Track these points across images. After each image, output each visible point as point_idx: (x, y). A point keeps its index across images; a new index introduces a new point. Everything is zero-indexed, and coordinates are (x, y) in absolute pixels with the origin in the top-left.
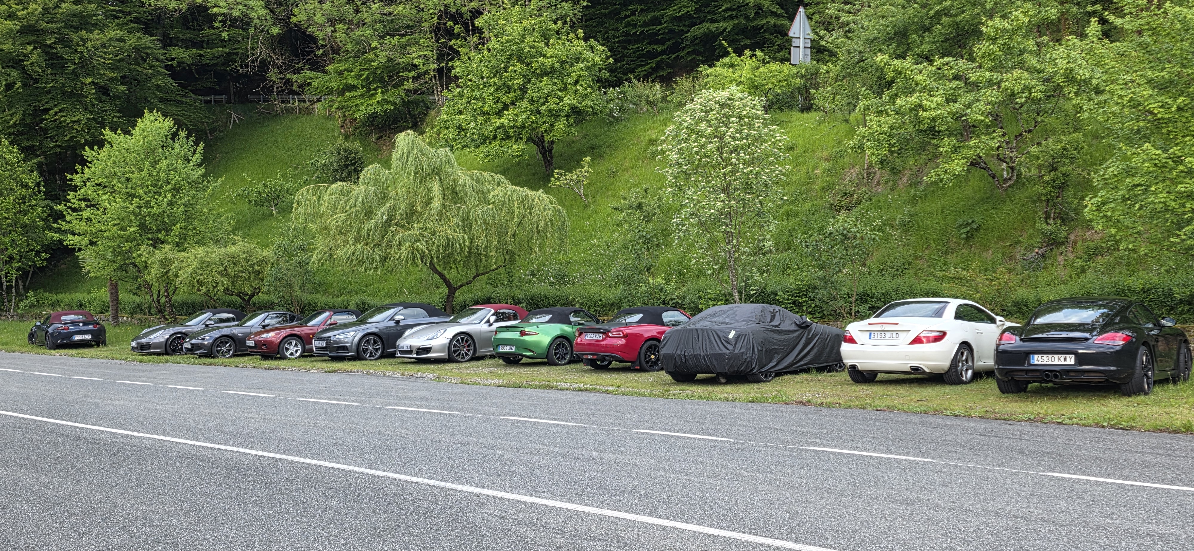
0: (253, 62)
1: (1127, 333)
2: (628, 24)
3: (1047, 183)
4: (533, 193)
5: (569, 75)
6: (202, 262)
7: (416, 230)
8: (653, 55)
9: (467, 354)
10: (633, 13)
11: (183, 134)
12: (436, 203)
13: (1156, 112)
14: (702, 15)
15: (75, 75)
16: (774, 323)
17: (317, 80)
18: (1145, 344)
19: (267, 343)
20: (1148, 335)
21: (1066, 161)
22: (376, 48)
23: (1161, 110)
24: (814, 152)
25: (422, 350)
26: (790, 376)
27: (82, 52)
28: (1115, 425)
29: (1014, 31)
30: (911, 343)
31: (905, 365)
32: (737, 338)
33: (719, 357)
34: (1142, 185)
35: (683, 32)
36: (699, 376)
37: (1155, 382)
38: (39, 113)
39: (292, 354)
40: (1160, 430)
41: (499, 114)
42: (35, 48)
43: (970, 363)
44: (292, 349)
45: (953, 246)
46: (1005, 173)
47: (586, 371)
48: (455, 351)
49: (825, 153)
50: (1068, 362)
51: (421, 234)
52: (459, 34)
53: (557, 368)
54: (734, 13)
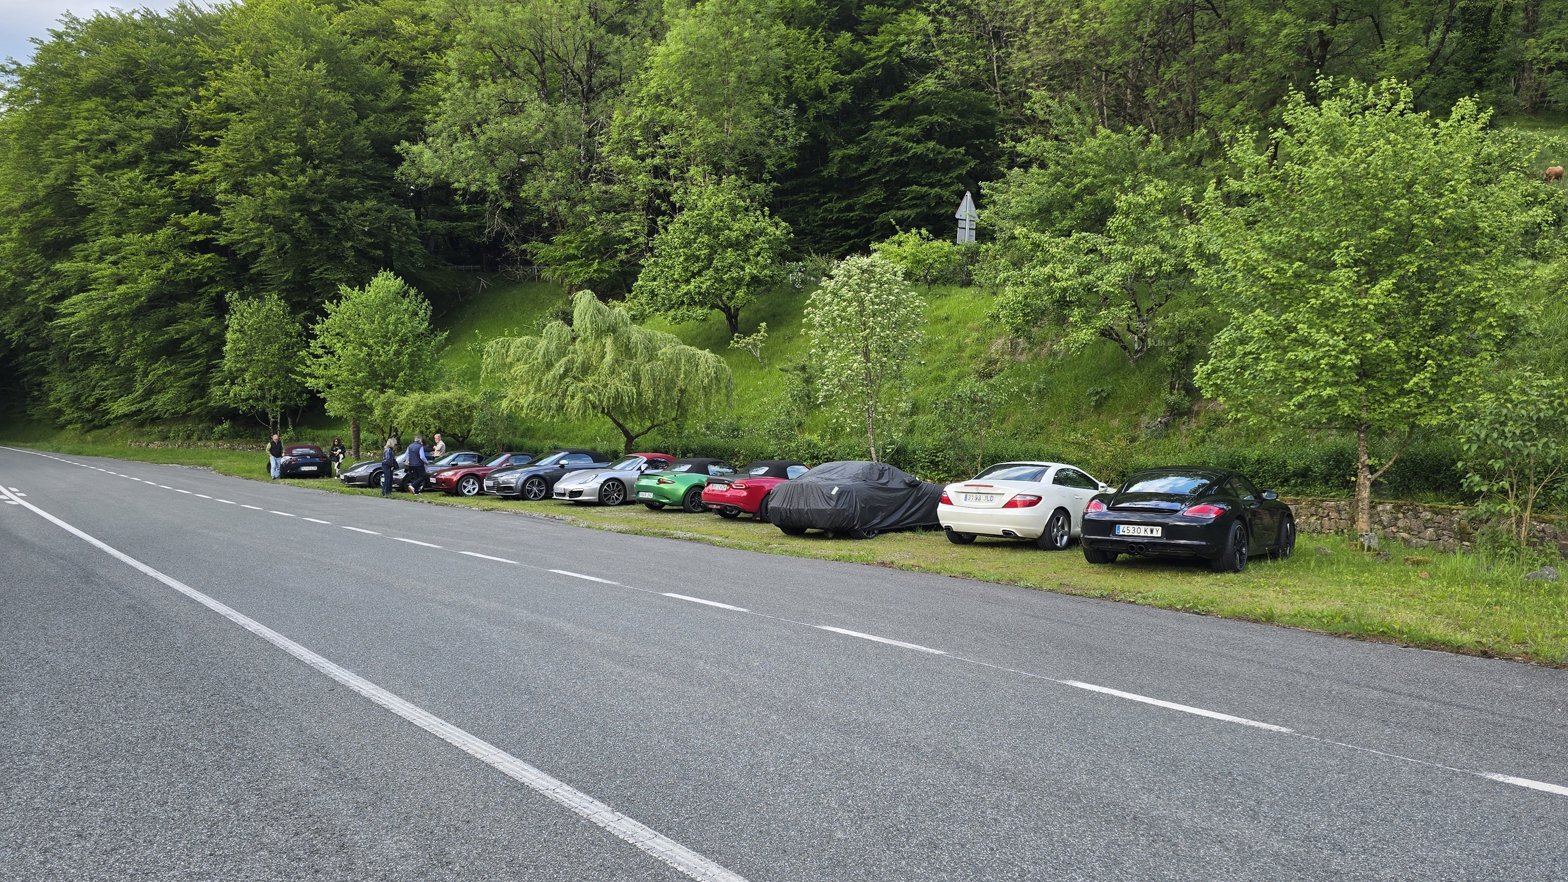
0: (489, 232)
1: (1221, 506)
2: (826, 211)
3: (1172, 354)
4: (700, 352)
5: (752, 248)
6: (418, 406)
7: (590, 382)
8: (847, 238)
9: (617, 499)
10: (830, 201)
11: (412, 292)
12: (608, 358)
13: (1270, 276)
14: (890, 203)
15: (338, 239)
16: (880, 481)
17: (543, 251)
18: (1241, 518)
19: (448, 481)
20: (1245, 508)
21: (1192, 333)
22: (593, 222)
23: (1276, 275)
24: (966, 323)
25: (573, 494)
26: (893, 534)
27: (343, 220)
28: (1190, 608)
29: (1148, 206)
30: (1006, 506)
31: (997, 528)
32: (840, 494)
33: (821, 512)
34: (1253, 353)
35: (873, 219)
36: (808, 530)
37: (1250, 559)
38: (306, 272)
39: (469, 491)
40: (1240, 618)
41: (688, 282)
42: (302, 215)
43: (1066, 529)
44: (470, 487)
45: (1083, 412)
46: (1136, 345)
47: (717, 520)
48: (606, 496)
49: (976, 324)
50: (1155, 534)
51: (594, 386)
52: (666, 211)
53: (693, 515)
54: (918, 202)
